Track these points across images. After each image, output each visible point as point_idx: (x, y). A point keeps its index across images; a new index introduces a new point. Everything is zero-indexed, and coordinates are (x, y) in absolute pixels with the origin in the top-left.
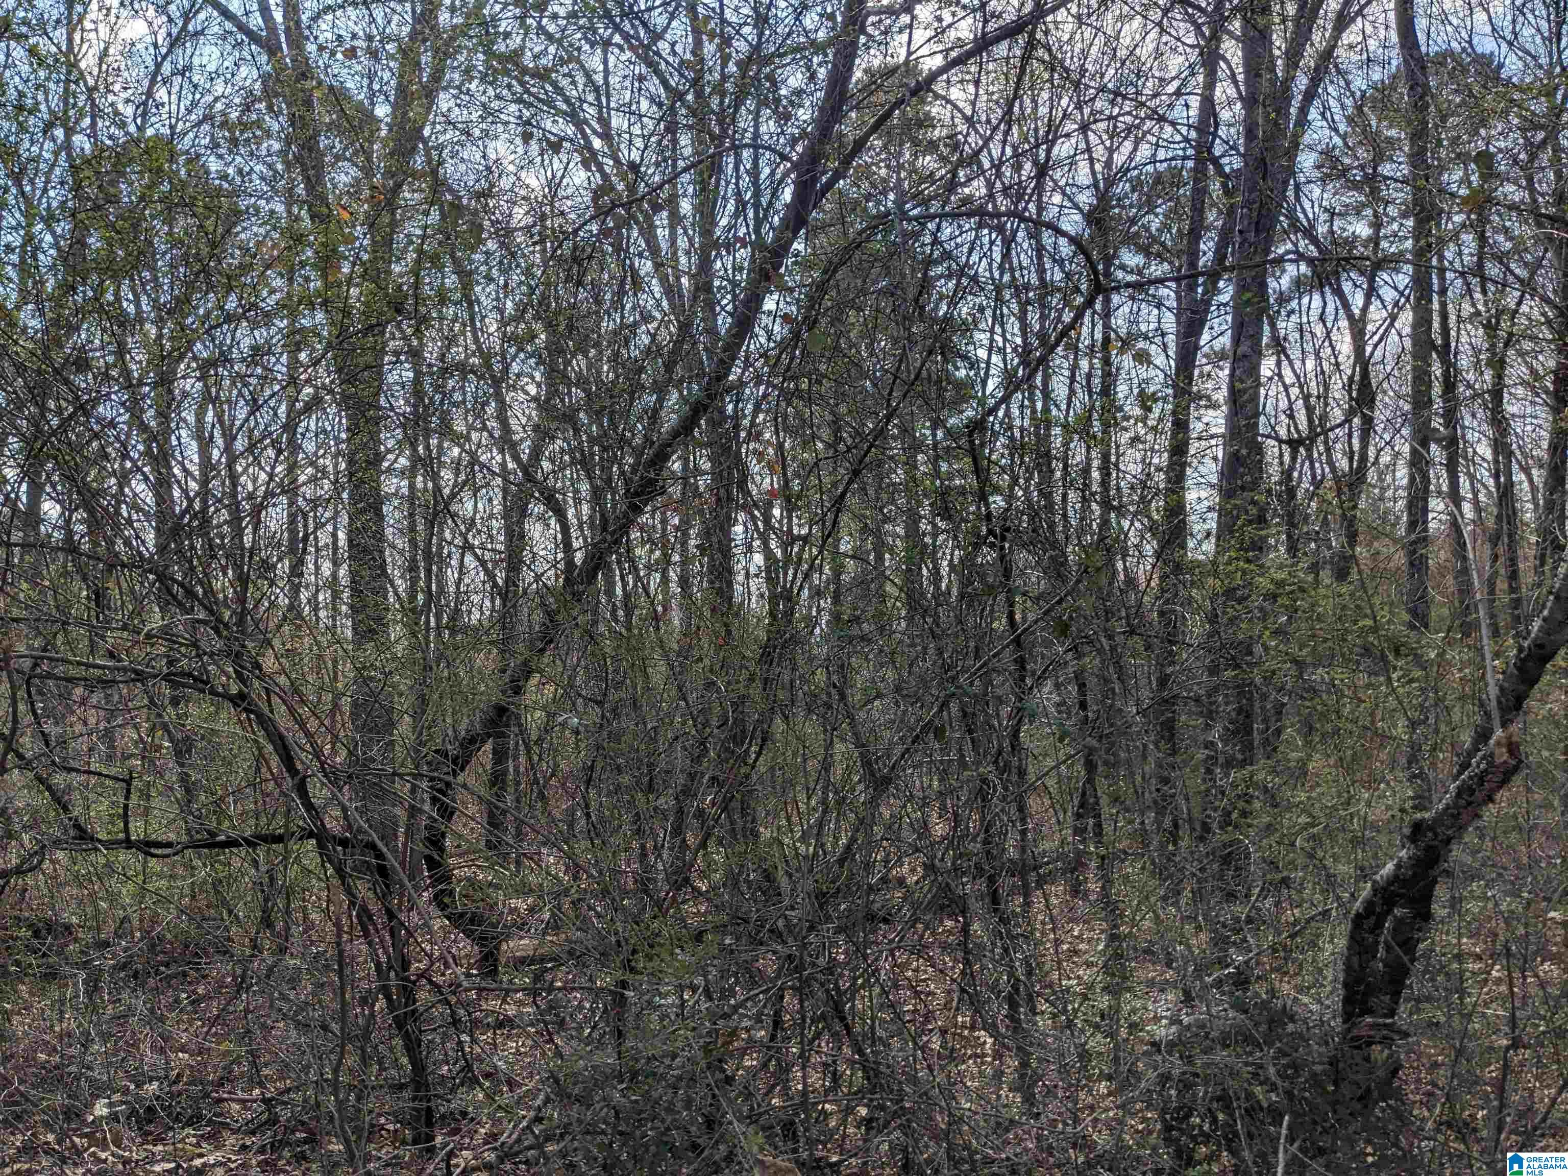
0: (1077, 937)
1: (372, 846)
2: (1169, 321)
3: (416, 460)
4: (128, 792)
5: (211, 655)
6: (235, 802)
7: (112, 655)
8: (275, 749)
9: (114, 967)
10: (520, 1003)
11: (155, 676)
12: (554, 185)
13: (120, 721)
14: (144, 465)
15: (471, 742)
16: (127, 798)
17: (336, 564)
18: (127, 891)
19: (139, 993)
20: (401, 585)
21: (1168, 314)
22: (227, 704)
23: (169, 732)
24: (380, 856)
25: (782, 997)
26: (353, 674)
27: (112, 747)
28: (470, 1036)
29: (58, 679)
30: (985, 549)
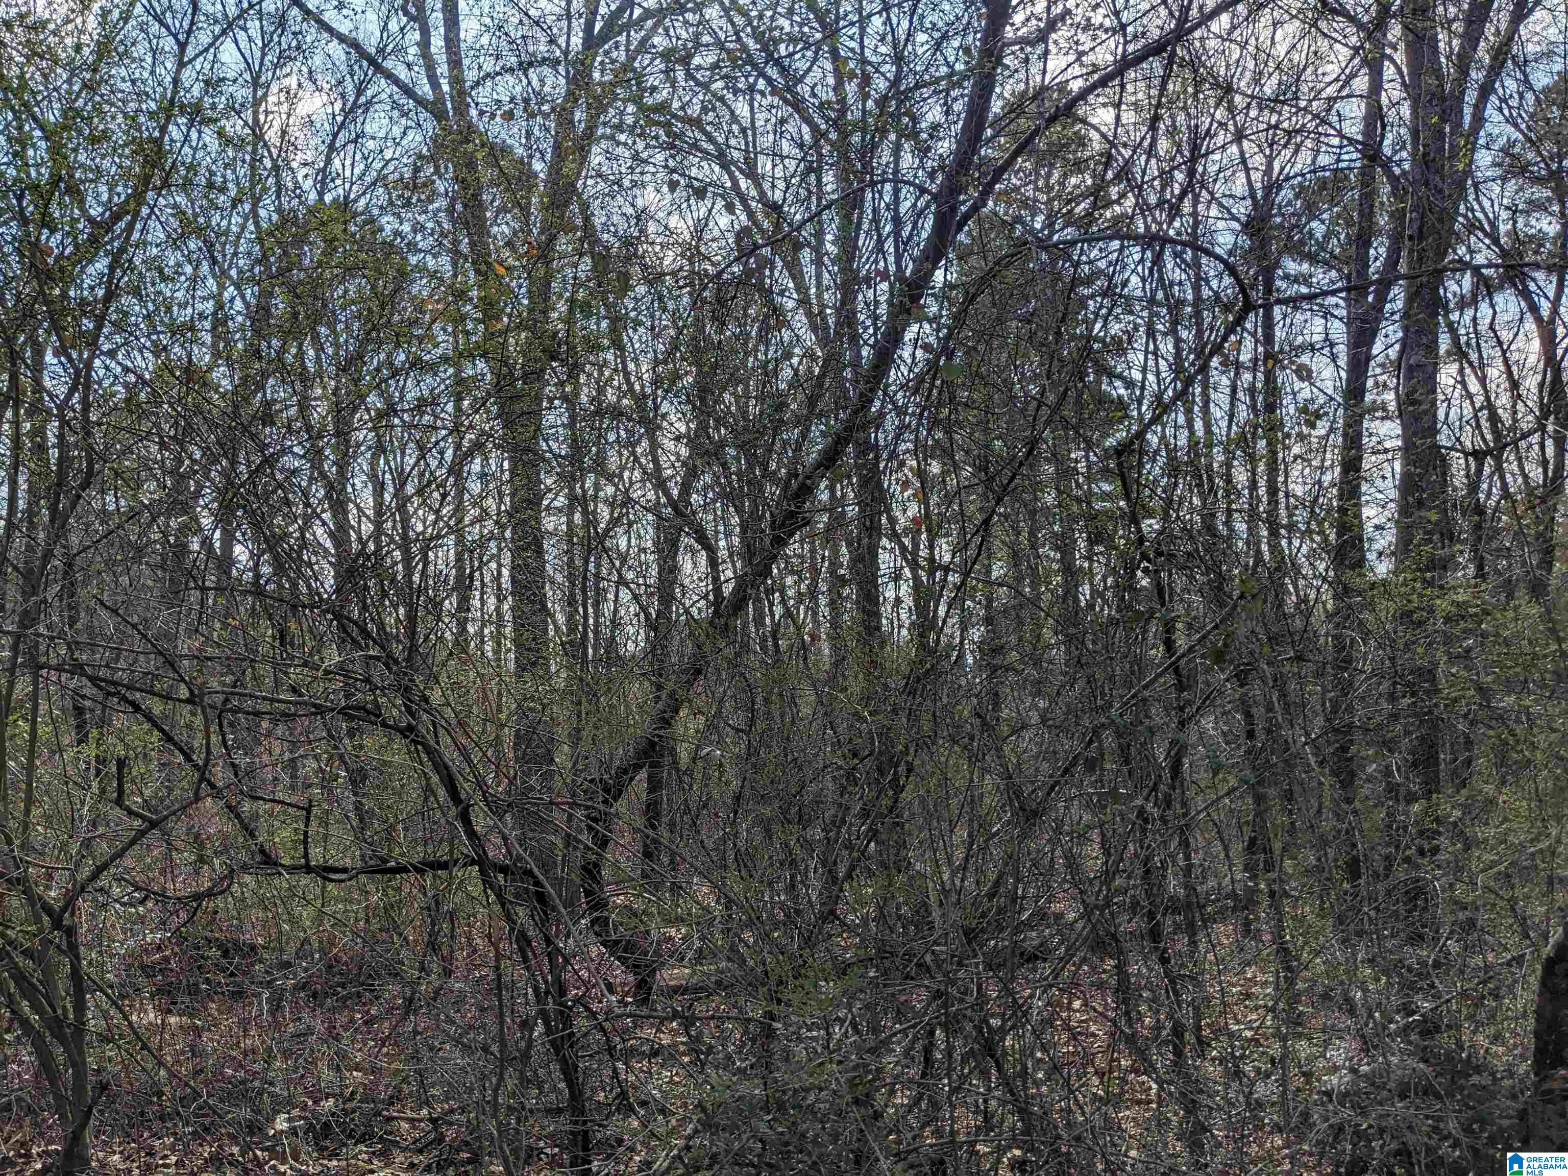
0: (1250, 980)
1: (530, 873)
2: (1338, 330)
3: (572, 498)
4: (308, 819)
5: (383, 689)
6: (406, 829)
7: (294, 690)
8: (441, 780)
9: (295, 987)
10: (674, 1033)
11: (333, 710)
12: (699, 229)
13: (301, 751)
14: (323, 511)
15: (626, 772)
16: (307, 826)
17: (500, 600)
18: (306, 914)
19: (318, 1012)
20: (561, 618)
21: (1337, 323)
22: (398, 738)
23: (345, 763)
24: (537, 883)
25: (932, 1033)
26: (514, 706)
27: (293, 776)
28: (625, 1064)
29: (248, 713)
30: (1139, 573)
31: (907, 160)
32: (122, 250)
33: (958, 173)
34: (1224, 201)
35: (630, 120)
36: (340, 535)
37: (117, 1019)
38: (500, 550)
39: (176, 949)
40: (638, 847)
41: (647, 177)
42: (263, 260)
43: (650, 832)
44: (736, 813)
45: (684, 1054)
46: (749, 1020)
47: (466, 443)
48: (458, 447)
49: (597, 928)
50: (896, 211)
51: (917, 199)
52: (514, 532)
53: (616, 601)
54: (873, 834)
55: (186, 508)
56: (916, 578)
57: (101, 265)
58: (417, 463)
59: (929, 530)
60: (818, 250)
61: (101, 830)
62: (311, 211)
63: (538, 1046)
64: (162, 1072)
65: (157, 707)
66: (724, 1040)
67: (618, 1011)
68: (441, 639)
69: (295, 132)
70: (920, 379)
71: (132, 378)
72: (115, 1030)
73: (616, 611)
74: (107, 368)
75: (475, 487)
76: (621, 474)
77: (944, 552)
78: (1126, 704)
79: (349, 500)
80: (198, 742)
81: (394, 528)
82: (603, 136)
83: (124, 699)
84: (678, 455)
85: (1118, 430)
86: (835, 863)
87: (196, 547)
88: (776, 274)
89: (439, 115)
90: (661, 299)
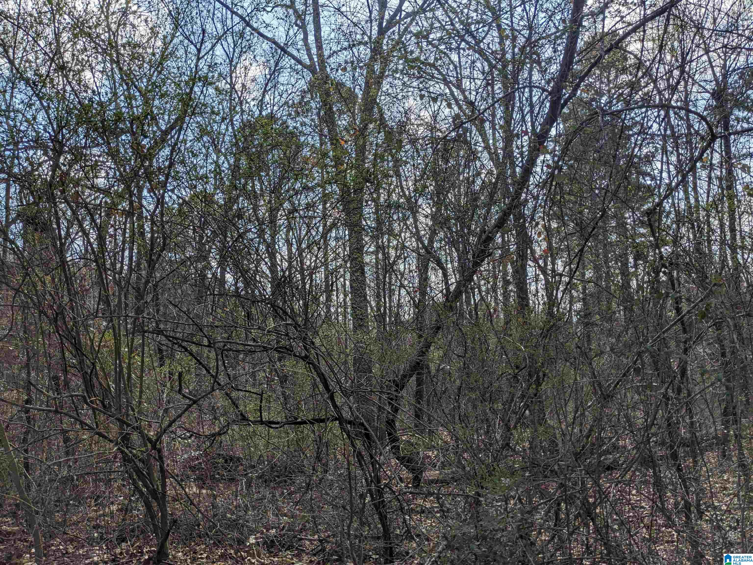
0: (726, 480)
1: (362, 424)
3: (378, 247)
4: (261, 399)
5: (294, 339)
6: (305, 404)
7: (254, 340)
8: (321, 380)
9: (257, 477)
10: (432, 502)
11: (272, 349)
12: (435, 117)
13: (258, 368)
14: (265, 258)
15: (406, 377)
16: (261, 402)
17: (345, 296)
18: (261, 443)
19: (267, 489)
20: (373, 304)
22: (301, 360)
23: (277, 373)
24: (366, 429)
25: (559, 504)
26: (353, 346)
27: (255, 380)
28: (409, 516)
29: (233, 351)
30: (661, 274)
31: (536, 76)
32: (176, 144)
33: (561, 80)
34: (702, 83)
35: (400, 67)
36: (273, 267)
37: (180, 491)
38: (345, 272)
39: (205, 459)
40: (412, 412)
41: (410, 93)
42: (236, 144)
43: (418, 406)
44: (459, 396)
45: (437, 512)
46: (468, 496)
47: (328, 224)
48: (325, 225)
49: (394, 450)
50: (531, 101)
51: (542, 94)
52: (351, 264)
53: (399, 295)
54: (527, 407)
55: (205, 258)
56: (546, 280)
57: (167, 151)
58: (307, 234)
59: (552, 256)
60: (493, 124)
61: (172, 405)
62: (257, 121)
63: (367, 507)
64: (200, 515)
65: (194, 348)
66: (456, 505)
67: (404, 490)
68: (319, 315)
69: (249, 84)
70: (545, 182)
71: (181, 201)
72: (180, 496)
73: (399, 300)
74: (170, 197)
75: (333, 243)
76: (400, 234)
77: (560, 266)
78: (655, 340)
79: (277, 252)
80: (213, 364)
81: (297, 265)
82: (388, 76)
83: (180, 346)
84: (427, 225)
85: (648, 202)
86: (509, 421)
87: (210, 276)
88: (473, 135)
89: (313, 71)
90: (417, 151)
